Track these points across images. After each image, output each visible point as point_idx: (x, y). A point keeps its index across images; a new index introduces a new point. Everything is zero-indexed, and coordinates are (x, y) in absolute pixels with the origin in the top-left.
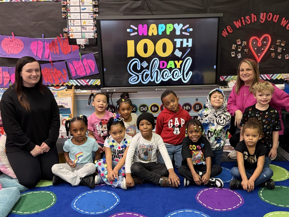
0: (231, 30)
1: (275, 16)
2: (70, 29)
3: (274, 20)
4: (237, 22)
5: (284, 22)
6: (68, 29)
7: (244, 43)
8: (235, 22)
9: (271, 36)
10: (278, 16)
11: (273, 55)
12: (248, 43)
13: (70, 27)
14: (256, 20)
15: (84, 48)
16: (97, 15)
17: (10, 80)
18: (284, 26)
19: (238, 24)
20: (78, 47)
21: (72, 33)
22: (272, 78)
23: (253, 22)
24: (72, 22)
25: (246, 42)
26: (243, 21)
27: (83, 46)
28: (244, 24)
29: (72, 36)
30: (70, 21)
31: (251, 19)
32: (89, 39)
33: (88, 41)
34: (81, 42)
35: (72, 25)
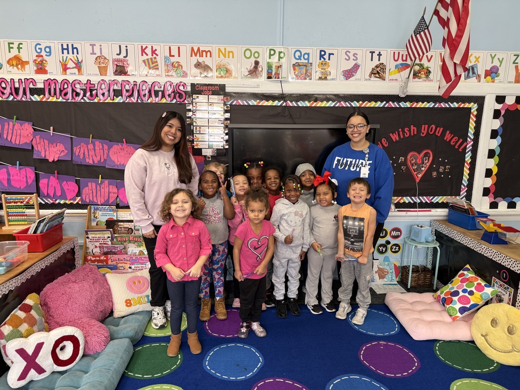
0: (386, 143)
1: (438, 128)
2: (195, 137)
3: (437, 134)
4: (394, 134)
5: (448, 136)
6: (193, 137)
7: (401, 159)
8: (391, 135)
9: (432, 151)
10: (442, 129)
11: (435, 174)
12: (406, 159)
13: (195, 135)
14: (415, 133)
15: (210, 159)
16: (229, 122)
17: (118, 196)
18: (448, 140)
19: (395, 137)
20: (203, 159)
21: (198, 142)
22: (432, 201)
23: (412, 135)
24: (198, 129)
25: (403, 158)
26: (401, 133)
27: (209, 158)
28: (402, 137)
29: (197, 145)
30: (196, 128)
31: (410, 131)
32: (217, 149)
33: (216, 151)
34: (208, 153)
35: (198, 132)
